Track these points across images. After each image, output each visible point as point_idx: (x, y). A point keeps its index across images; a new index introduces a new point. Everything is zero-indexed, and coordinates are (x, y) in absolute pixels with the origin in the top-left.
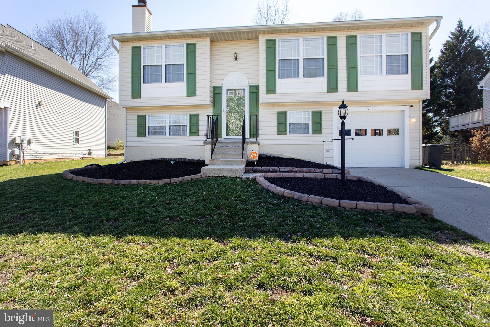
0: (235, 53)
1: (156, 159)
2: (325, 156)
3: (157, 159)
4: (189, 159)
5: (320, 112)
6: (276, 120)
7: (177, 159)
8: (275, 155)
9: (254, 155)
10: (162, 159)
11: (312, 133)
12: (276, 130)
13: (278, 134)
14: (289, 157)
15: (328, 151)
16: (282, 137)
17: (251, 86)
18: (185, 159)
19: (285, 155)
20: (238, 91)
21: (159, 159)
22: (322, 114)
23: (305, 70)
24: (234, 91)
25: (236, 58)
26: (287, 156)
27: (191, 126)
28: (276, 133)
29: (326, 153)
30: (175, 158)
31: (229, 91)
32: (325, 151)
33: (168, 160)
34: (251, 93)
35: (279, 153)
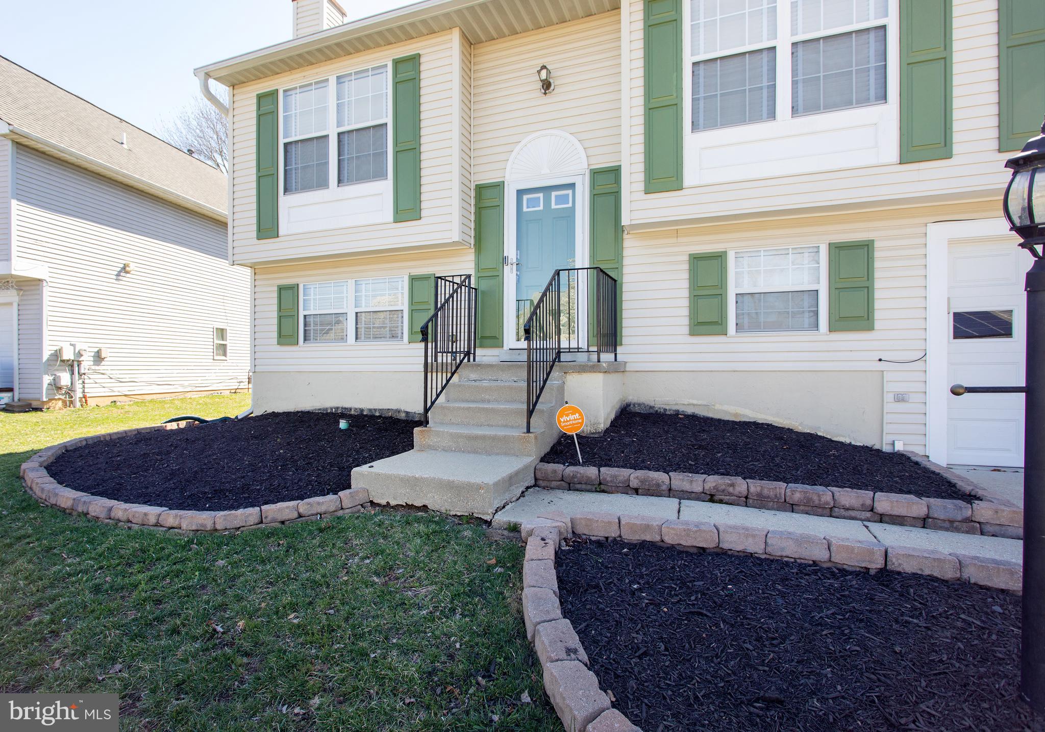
0: (544, 67)
1: (324, 409)
2: (887, 418)
3: (327, 409)
4: (407, 413)
5: (867, 247)
6: (685, 284)
7: (375, 410)
8: (681, 409)
9: (571, 417)
10: (338, 408)
11: (832, 329)
12: (686, 321)
13: (692, 333)
14: (736, 415)
15: (900, 398)
16: (708, 343)
17: (596, 174)
18: (399, 411)
19: (718, 407)
20: (554, 194)
21: (332, 409)
22: (877, 254)
23: (800, 86)
24: (541, 195)
25: (547, 85)
26: (726, 412)
27: (412, 312)
28: (686, 330)
29: (890, 406)
30: (372, 407)
31: (525, 197)
32: (889, 398)
33: (353, 412)
34: (594, 196)
35: (695, 402)
